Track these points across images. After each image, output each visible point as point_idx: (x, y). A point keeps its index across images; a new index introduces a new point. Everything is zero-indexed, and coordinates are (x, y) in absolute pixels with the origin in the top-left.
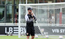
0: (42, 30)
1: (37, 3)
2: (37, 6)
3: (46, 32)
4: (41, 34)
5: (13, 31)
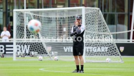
0: (48, 49)
1: (41, 8)
2: (41, 12)
3: (54, 51)
4: (47, 55)
5: (5, 51)
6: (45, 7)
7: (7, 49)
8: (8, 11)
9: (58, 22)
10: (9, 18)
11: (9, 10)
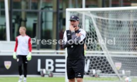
1: (108, 6)
2: (108, 12)
3: (126, 69)
4: (113, 74)
5: (55, 68)
6: (114, 6)
7: (57, 65)
8: (60, 11)
9: (131, 27)
10: (61, 21)
11: (62, 9)
